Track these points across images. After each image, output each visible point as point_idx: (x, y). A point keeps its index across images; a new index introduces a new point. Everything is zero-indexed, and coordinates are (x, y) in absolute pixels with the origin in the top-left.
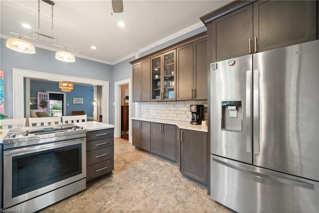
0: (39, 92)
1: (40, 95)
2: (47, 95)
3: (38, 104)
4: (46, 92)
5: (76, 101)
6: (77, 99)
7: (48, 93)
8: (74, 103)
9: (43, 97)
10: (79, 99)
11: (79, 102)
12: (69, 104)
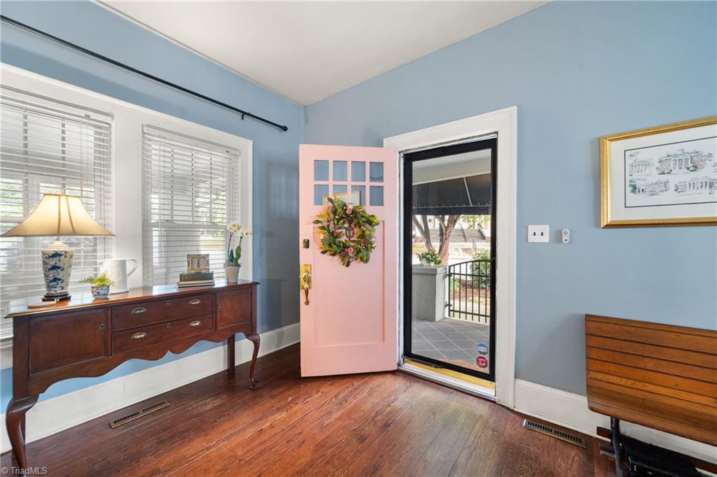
1: (321, 164)
3: (307, 231)
4: (380, 145)
8: (608, 218)
9: (368, 184)
10: (703, 147)
11: (704, 194)
12: (546, 229)
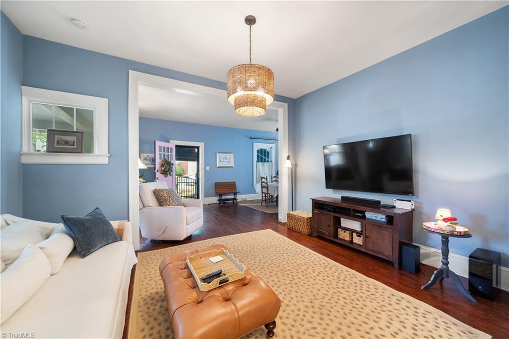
0: (157, 140)
1: (160, 147)
2: (172, 149)
3: (157, 167)
4: (169, 142)
5: (222, 160)
6: (223, 155)
7: (173, 144)
8: (218, 166)
9: (166, 153)
10: (227, 156)
11: (227, 163)
12: (209, 167)
